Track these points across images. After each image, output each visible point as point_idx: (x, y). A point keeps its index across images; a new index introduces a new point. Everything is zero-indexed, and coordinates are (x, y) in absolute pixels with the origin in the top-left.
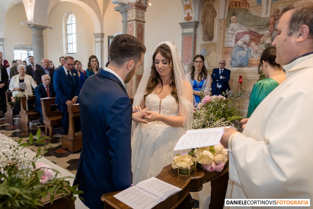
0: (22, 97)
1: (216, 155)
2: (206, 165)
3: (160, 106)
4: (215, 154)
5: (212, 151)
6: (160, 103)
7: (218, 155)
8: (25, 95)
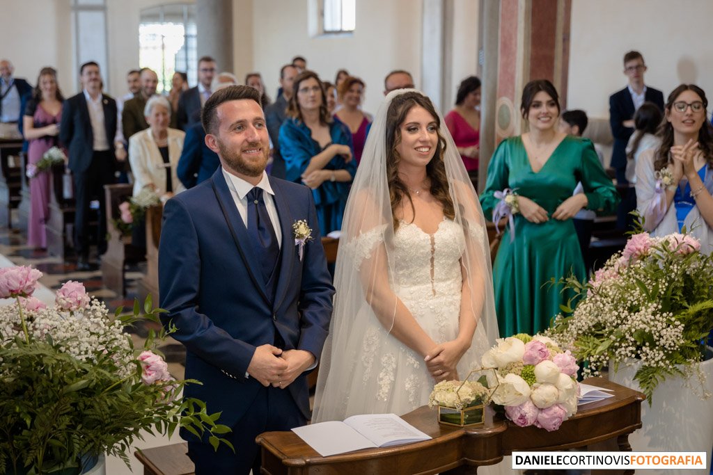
0: (152, 207)
1: (535, 388)
2: (511, 408)
3: (433, 252)
4: (535, 384)
5: (527, 376)
6: (433, 243)
7: (542, 386)
8: (159, 201)
